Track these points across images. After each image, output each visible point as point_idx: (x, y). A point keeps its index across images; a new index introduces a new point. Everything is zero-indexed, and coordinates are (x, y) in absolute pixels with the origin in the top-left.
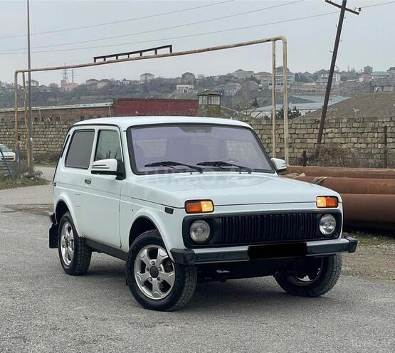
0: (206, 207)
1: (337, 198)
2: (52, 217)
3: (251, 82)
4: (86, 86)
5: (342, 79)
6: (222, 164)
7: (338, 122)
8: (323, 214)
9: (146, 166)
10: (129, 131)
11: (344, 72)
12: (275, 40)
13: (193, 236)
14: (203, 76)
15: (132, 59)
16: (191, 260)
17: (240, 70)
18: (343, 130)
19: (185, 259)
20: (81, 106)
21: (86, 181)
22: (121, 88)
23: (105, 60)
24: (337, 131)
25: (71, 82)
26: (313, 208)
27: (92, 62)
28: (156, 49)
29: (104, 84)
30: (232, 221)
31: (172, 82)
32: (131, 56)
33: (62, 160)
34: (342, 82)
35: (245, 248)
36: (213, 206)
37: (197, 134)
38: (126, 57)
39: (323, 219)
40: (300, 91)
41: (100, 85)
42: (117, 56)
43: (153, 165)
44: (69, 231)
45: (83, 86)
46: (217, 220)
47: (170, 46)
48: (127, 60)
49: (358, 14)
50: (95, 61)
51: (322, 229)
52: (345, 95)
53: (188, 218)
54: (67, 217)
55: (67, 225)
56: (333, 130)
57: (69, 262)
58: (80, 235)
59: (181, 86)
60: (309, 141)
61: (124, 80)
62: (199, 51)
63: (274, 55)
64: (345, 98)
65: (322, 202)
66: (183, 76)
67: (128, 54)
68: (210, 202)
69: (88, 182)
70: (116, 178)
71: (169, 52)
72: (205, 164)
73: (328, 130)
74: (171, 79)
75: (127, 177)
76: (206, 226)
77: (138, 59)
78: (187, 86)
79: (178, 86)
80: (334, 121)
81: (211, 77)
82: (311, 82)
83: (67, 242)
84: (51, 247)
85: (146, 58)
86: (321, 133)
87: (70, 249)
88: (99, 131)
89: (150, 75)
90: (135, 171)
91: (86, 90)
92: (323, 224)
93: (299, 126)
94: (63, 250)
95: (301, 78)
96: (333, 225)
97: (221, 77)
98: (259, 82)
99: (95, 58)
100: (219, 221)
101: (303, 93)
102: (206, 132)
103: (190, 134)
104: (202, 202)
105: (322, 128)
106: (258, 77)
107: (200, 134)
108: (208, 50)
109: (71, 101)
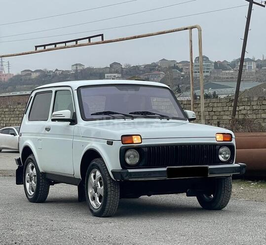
0: (136, 140)
1: (231, 135)
2: (18, 161)
3: (173, 70)
4: (21, 76)
5: (257, 67)
6: (147, 113)
7: (250, 100)
8: (221, 146)
9: (92, 115)
10: (79, 89)
11: (259, 60)
12: (192, 28)
13: (128, 161)
14: (129, 65)
15: (68, 47)
16: (126, 176)
17: (164, 59)
18: (255, 107)
19: (121, 176)
20: (18, 93)
21: (46, 129)
22: (53, 77)
23: (45, 48)
24: (248, 108)
25: (7, 72)
26: (213, 141)
27: (34, 50)
28: (89, 38)
29: (38, 74)
30: (155, 150)
31: (101, 71)
32: (68, 44)
33: (26, 116)
34: (257, 69)
35: (165, 169)
36: (141, 139)
37: (129, 91)
38: (63, 45)
39: (221, 150)
40: (220, 78)
41: (34, 76)
42: (55, 44)
43: (97, 114)
44: (32, 169)
45: (18, 76)
46: (144, 149)
47: (102, 35)
48: (64, 48)
49: (264, 6)
50: (36, 49)
51: (221, 157)
52: (260, 81)
53: (124, 147)
54: (30, 159)
55: (30, 165)
56: (246, 107)
57: (33, 193)
58: (41, 170)
59: (109, 75)
60: (225, 117)
61: (57, 70)
62: (127, 39)
63: (191, 41)
64: (260, 84)
65: (220, 137)
66: (111, 66)
67: (65, 42)
68: (139, 137)
69: (48, 129)
70: (70, 124)
71: (101, 40)
72: (135, 113)
73: (241, 108)
74: (100, 69)
75: (78, 123)
76: (136, 153)
77: (74, 46)
78: (114, 74)
79: (106, 75)
80: (246, 100)
81: (137, 66)
82: (230, 69)
83: (31, 178)
84: (17, 184)
85: (80, 45)
86: (235, 111)
87: (33, 182)
88: (56, 92)
89: (80, 65)
90: (84, 119)
91: (21, 80)
92: (221, 154)
93: (215, 105)
94: (28, 185)
95: (220, 66)
96: (229, 154)
97: (146, 66)
98: (181, 70)
99: (36, 47)
100: (145, 150)
101: (222, 80)
102: (136, 90)
103: (124, 92)
104: (133, 137)
105: (235, 106)
106: (180, 66)
107: (131, 92)
108: (135, 37)
109: (7, 90)
